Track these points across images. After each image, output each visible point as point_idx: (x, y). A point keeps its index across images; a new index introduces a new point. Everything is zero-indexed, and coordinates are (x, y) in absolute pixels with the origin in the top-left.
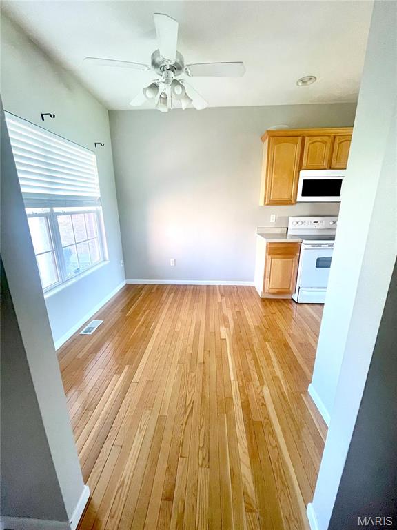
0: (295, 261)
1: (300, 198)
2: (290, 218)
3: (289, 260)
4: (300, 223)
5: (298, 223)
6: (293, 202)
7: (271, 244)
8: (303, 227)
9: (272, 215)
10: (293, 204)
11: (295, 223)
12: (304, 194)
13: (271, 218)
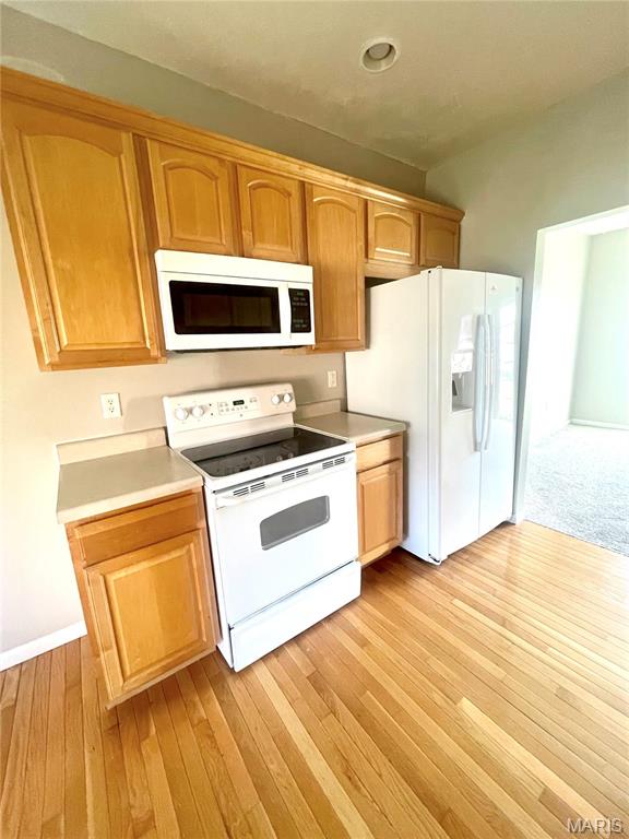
0: (198, 553)
1: (175, 341)
2: (166, 400)
3: (175, 554)
4: (197, 411)
5: (190, 411)
6: (155, 353)
7: (84, 523)
8: (207, 419)
9: (104, 399)
10: (155, 360)
11: (181, 414)
12: (181, 328)
13: (106, 405)
